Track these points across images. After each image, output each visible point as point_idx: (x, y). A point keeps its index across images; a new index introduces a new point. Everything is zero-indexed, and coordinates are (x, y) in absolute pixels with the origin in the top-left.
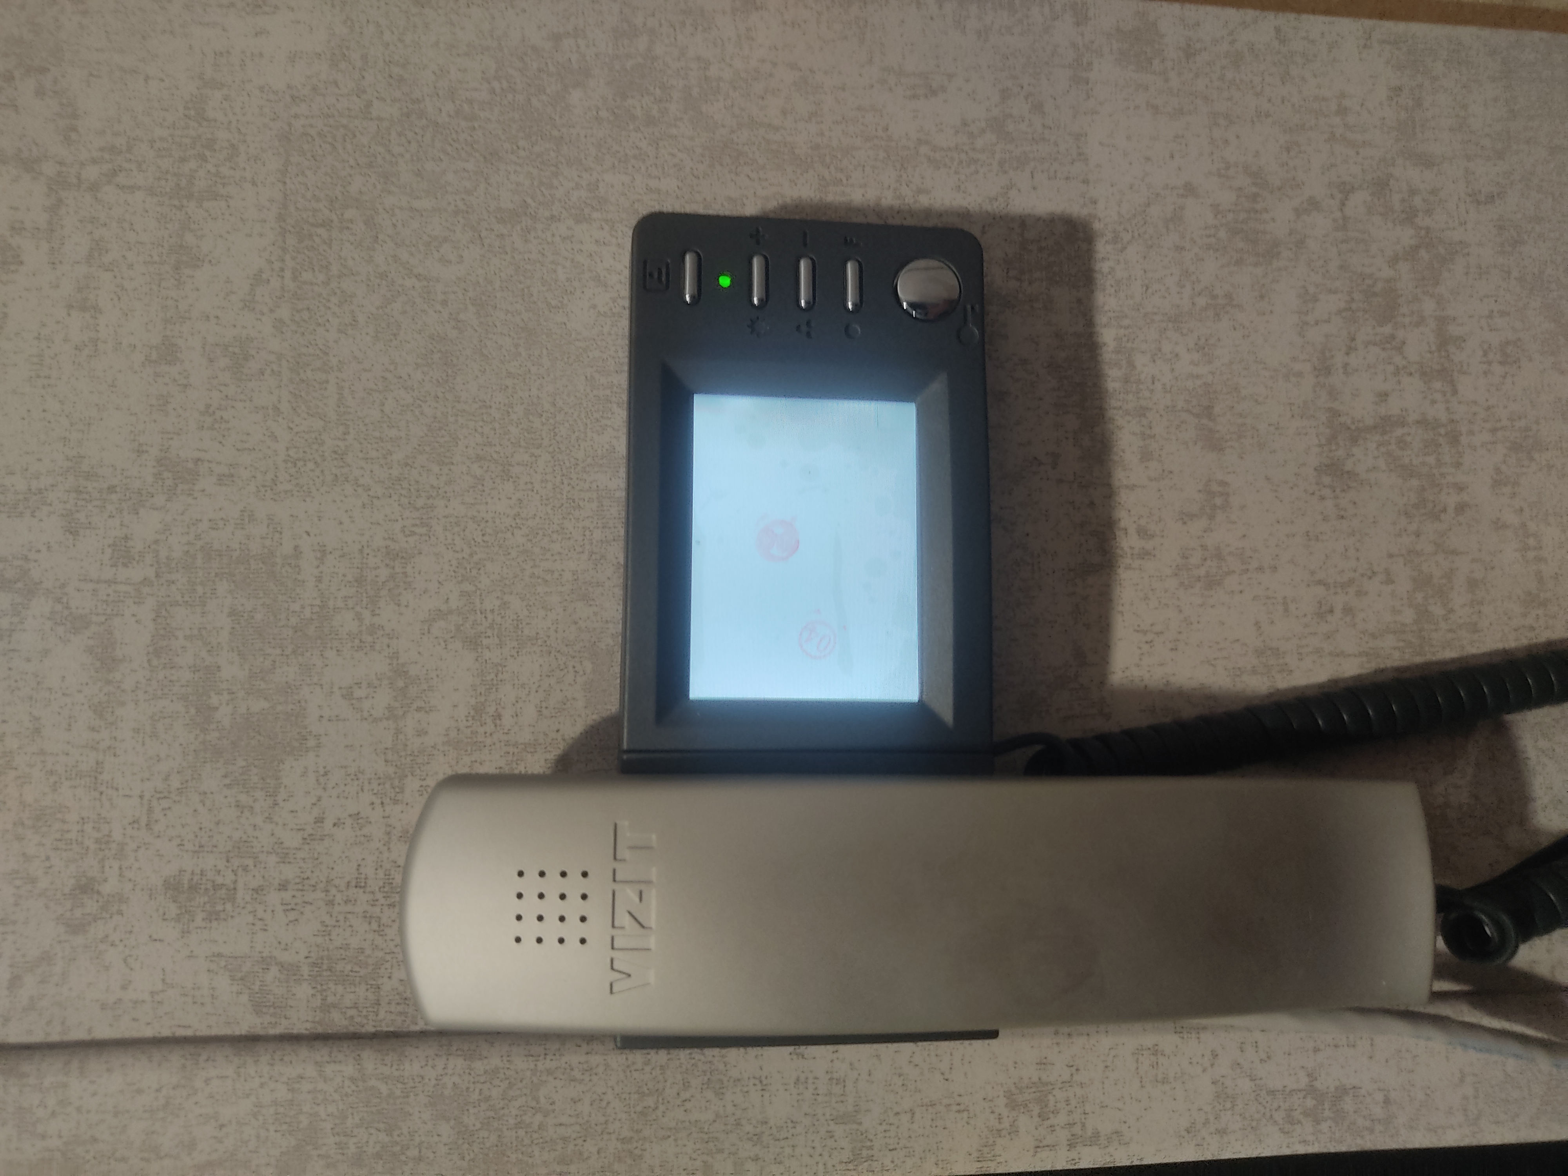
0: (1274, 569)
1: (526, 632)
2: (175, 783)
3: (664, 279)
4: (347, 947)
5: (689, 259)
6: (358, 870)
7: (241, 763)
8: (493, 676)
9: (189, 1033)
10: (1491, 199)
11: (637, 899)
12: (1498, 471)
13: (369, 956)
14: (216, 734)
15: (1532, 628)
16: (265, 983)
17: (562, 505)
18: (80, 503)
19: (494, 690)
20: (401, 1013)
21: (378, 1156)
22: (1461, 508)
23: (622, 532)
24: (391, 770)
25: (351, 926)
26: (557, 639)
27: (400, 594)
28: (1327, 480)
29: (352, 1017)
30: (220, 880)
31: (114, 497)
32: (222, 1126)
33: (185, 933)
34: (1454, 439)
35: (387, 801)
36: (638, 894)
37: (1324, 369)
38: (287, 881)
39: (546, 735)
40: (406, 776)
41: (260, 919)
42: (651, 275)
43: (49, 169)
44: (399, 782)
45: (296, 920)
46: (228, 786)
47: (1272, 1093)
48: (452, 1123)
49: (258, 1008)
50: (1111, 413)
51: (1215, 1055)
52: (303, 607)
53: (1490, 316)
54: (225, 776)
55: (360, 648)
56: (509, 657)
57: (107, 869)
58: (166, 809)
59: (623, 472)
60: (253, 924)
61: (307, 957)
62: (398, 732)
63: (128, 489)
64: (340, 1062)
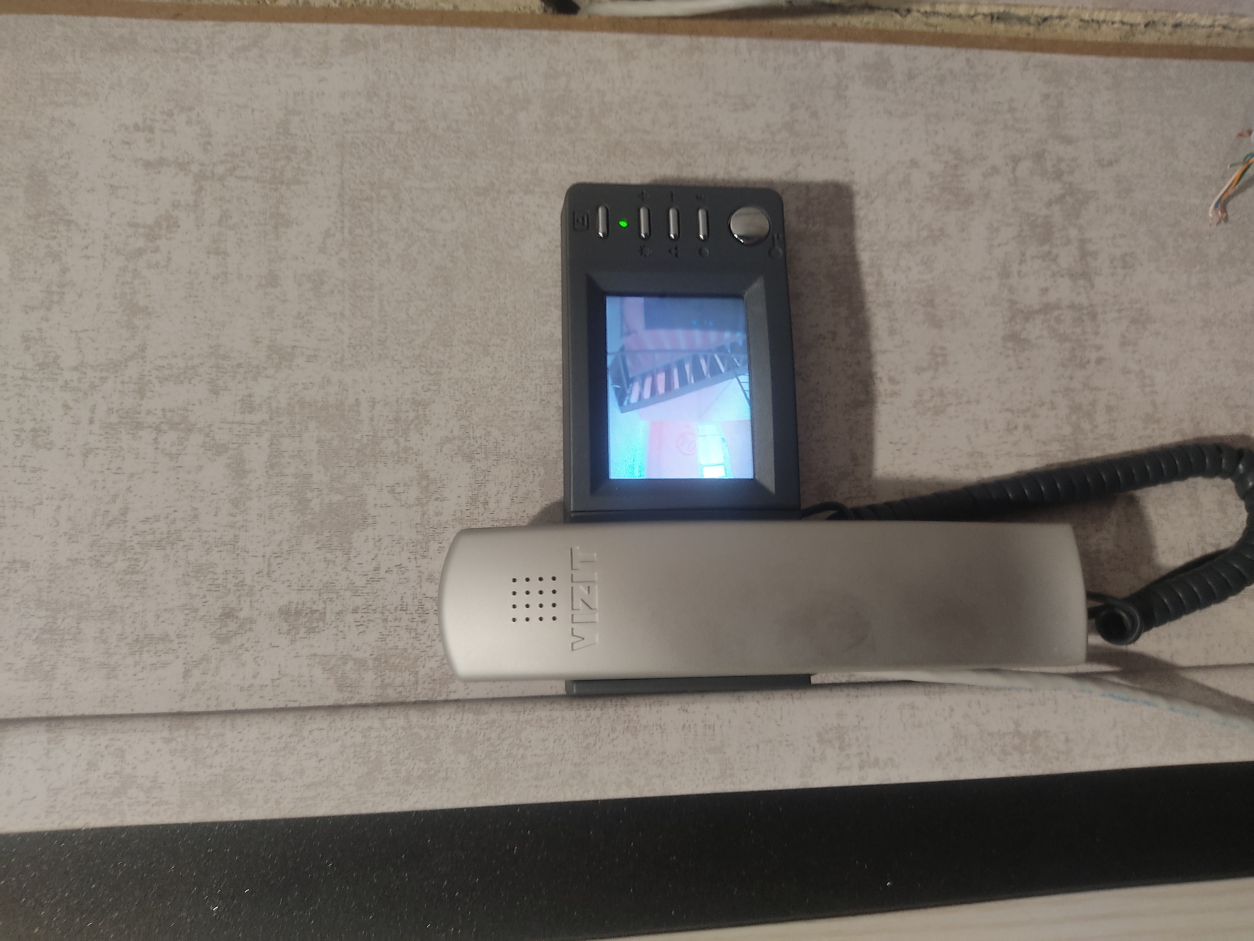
0: (978, 402)
1: (502, 450)
2: (285, 547)
3: (586, 224)
4: (396, 648)
5: (601, 211)
6: (402, 599)
7: (326, 534)
8: (482, 478)
9: (296, 705)
10: (1110, 163)
11: (587, 592)
12: (1123, 336)
13: (410, 653)
14: (310, 516)
15: (1150, 437)
16: (345, 672)
17: (522, 370)
18: (219, 374)
19: (483, 487)
20: (430, 689)
21: (420, 777)
22: (1099, 361)
23: (561, 386)
24: (420, 537)
25: (398, 635)
26: (522, 454)
27: (422, 427)
28: (1010, 345)
29: (400, 692)
30: (315, 607)
31: (241, 370)
32: (320, 760)
33: (293, 641)
34: (1093, 316)
35: (418, 556)
36: (587, 588)
37: (1005, 274)
38: (358, 607)
39: (517, 514)
40: (430, 541)
41: (341, 632)
42: (578, 221)
43: (195, 168)
44: (426, 545)
45: (364, 631)
46: (319, 548)
47: (991, 734)
48: (467, 755)
49: (340, 688)
50: (868, 305)
51: (952, 710)
52: (362, 436)
53: (1114, 237)
54: (317, 542)
55: (398, 462)
56: (492, 466)
57: (242, 602)
58: (279, 564)
59: (560, 350)
60: (337, 635)
61: (371, 655)
62: (424, 514)
63: (250, 365)
64: (395, 718)
